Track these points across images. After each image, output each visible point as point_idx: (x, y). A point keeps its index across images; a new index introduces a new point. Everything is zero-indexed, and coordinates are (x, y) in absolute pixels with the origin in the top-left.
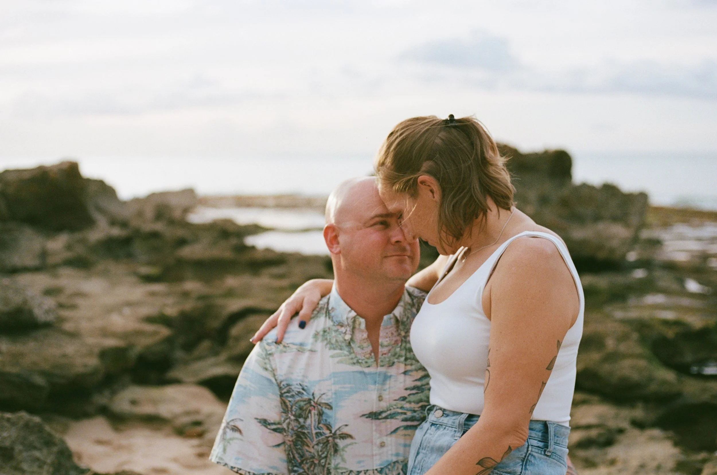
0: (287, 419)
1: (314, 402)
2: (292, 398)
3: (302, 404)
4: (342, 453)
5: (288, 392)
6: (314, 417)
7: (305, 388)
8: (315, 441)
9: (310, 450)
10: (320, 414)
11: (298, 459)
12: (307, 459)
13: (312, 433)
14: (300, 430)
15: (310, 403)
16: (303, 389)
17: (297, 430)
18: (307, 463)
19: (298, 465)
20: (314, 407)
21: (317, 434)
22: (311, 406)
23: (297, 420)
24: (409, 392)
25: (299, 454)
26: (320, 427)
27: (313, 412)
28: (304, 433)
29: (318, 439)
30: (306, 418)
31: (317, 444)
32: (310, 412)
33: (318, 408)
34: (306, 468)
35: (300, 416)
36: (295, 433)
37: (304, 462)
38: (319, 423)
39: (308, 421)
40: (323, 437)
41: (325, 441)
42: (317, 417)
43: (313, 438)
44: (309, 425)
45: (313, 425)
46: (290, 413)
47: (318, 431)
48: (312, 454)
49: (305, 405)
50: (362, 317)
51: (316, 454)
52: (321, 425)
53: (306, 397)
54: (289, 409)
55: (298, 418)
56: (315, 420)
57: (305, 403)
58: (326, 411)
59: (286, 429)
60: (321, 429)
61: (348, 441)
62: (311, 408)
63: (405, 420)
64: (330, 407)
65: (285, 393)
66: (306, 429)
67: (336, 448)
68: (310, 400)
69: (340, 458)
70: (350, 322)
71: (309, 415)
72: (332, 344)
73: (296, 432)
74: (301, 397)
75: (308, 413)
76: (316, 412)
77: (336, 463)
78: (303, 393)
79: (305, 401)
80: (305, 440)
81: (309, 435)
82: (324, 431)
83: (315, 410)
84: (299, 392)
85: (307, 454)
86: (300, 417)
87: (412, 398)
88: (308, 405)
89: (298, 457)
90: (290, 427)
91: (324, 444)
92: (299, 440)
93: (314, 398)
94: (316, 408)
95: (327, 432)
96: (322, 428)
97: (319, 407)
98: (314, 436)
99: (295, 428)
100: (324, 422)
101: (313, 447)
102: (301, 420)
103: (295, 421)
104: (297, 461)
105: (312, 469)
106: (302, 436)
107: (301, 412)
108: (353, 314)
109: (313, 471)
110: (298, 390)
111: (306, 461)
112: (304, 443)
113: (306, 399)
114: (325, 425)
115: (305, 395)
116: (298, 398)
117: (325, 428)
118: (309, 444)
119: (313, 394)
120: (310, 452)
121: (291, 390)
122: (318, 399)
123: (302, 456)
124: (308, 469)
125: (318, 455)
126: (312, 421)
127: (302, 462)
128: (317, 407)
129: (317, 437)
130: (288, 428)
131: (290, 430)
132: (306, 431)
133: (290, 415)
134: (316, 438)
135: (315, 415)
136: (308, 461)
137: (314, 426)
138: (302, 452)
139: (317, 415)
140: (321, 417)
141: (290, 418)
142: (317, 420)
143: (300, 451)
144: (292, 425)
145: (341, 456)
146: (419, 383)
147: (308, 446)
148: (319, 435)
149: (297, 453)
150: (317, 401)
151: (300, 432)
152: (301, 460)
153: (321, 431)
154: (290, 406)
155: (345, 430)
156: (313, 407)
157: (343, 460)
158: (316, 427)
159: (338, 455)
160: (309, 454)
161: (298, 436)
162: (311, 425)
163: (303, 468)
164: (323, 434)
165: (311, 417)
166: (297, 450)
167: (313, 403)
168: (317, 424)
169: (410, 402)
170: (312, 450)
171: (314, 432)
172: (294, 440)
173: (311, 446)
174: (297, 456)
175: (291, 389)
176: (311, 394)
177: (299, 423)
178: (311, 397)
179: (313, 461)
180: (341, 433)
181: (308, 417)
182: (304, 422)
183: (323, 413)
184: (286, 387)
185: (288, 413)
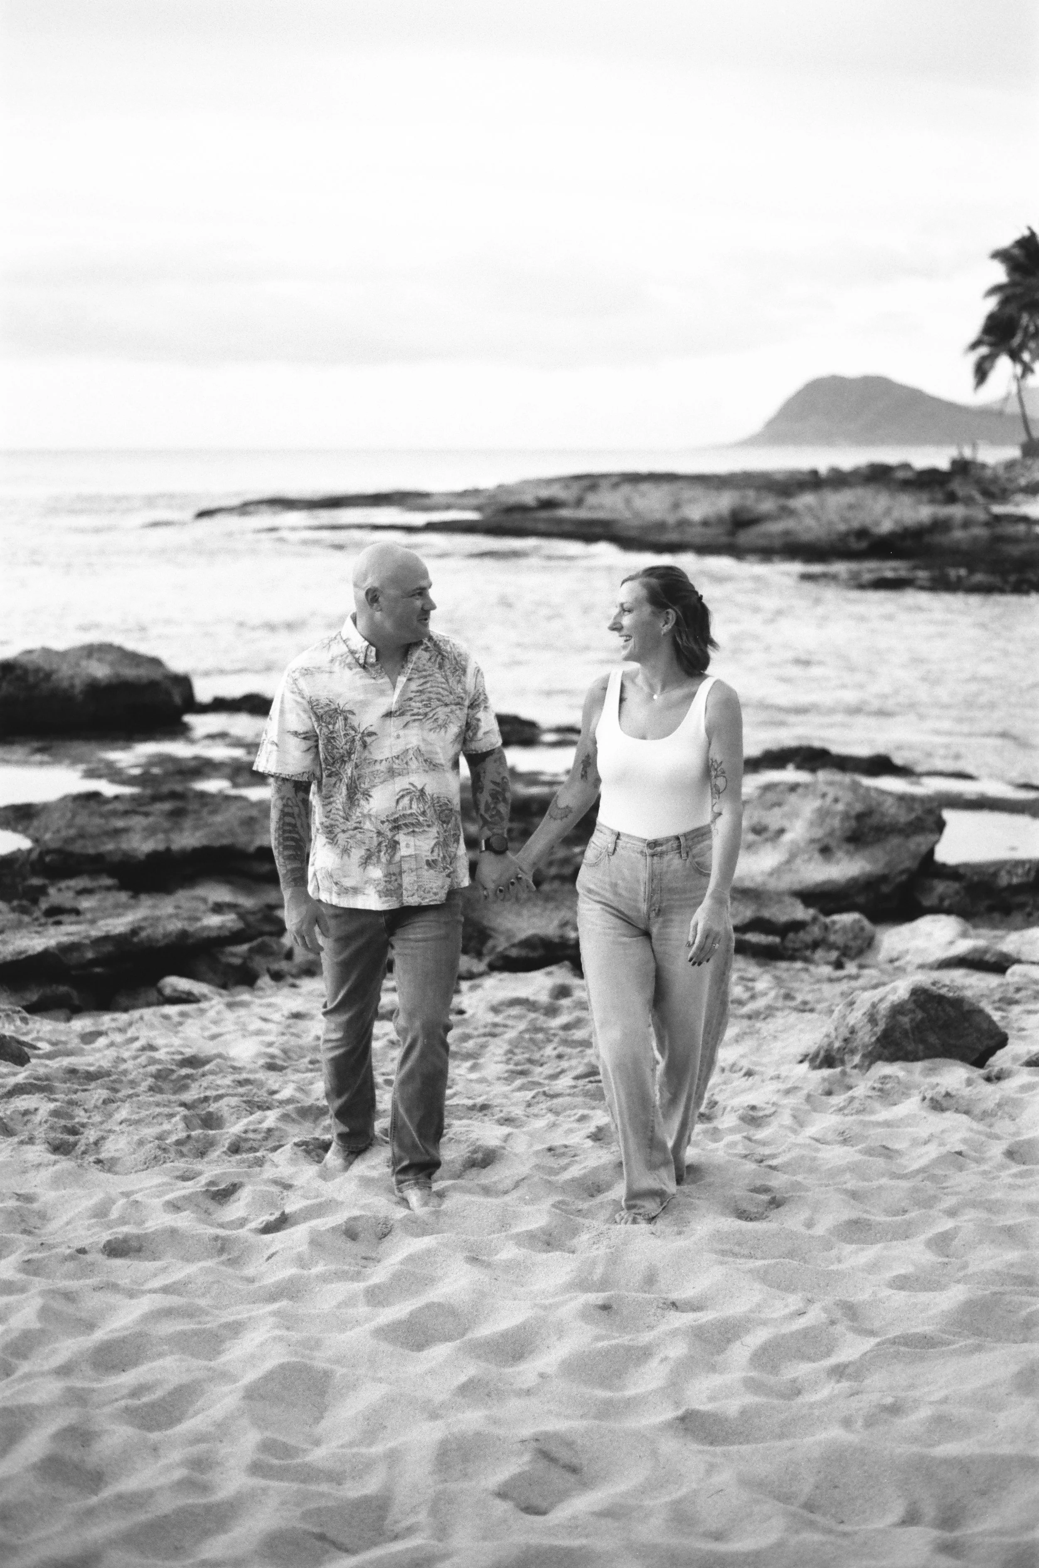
0: (317, 727)
2: (321, 709)
3: (330, 712)
4: (369, 747)
5: (317, 705)
6: (342, 721)
7: (332, 700)
8: (344, 741)
9: (339, 752)
10: (346, 719)
11: (330, 760)
12: (337, 759)
13: (340, 736)
14: (330, 735)
16: (330, 701)
18: (338, 763)
19: (331, 764)
20: (341, 714)
21: (345, 735)
23: (327, 727)
24: (414, 694)
28: (334, 738)
29: (346, 739)
30: (334, 724)
32: (337, 718)
35: (329, 723)
36: (326, 738)
37: (336, 762)
38: (346, 726)
39: (337, 726)
41: (353, 739)
42: (344, 721)
43: (341, 740)
44: (338, 729)
45: (341, 728)
46: (321, 721)
47: (346, 732)
48: (342, 754)
50: (374, 646)
51: (346, 753)
52: (348, 727)
53: (333, 707)
55: (328, 725)
56: (342, 725)
57: (332, 712)
58: (350, 716)
61: (373, 738)
62: (337, 716)
63: (413, 715)
64: (352, 713)
65: (315, 706)
66: (335, 733)
70: (364, 650)
74: (329, 708)
75: (336, 720)
76: (342, 718)
77: (366, 756)
78: (330, 705)
79: (332, 710)
80: (334, 743)
81: (338, 738)
82: (351, 732)
83: (341, 716)
85: (338, 755)
87: (418, 699)
88: (335, 713)
90: (322, 733)
91: (352, 742)
92: (329, 745)
95: (353, 733)
96: (348, 729)
98: (342, 738)
99: (326, 734)
100: (350, 724)
101: (342, 748)
102: (331, 727)
106: (332, 741)
108: (366, 643)
109: (344, 769)
110: (327, 703)
112: (334, 746)
114: (351, 727)
116: (327, 709)
117: (351, 729)
118: (338, 746)
123: (333, 758)
124: (339, 768)
126: (340, 724)
127: (334, 763)
129: (346, 737)
131: (322, 735)
132: (335, 735)
133: (321, 723)
136: (339, 761)
138: (333, 754)
139: (344, 719)
140: (347, 721)
141: (321, 725)
142: (344, 723)
143: (331, 754)
144: (323, 731)
146: (420, 688)
147: (338, 748)
148: (347, 735)
149: (329, 756)
153: (349, 732)
155: (371, 729)
156: (339, 715)
157: (370, 752)
158: (344, 729)
159: (367, 750)
161: (329, 741)
163: (335, 767)
164: (350, 734)
165: (339, 722)
166: (328, 752)
167: (338, 711)
168: (344, 727)
169: (415, 702)
170: (341, 751)
171: (342, 734)
172: (326, 744)
173: (340, 748)
175: (319, 702)
177: (329, 729)
179: (343, 760)
180: (366, 732)
181: (336, 723)
182: (333, 728)
184: (315, 701)
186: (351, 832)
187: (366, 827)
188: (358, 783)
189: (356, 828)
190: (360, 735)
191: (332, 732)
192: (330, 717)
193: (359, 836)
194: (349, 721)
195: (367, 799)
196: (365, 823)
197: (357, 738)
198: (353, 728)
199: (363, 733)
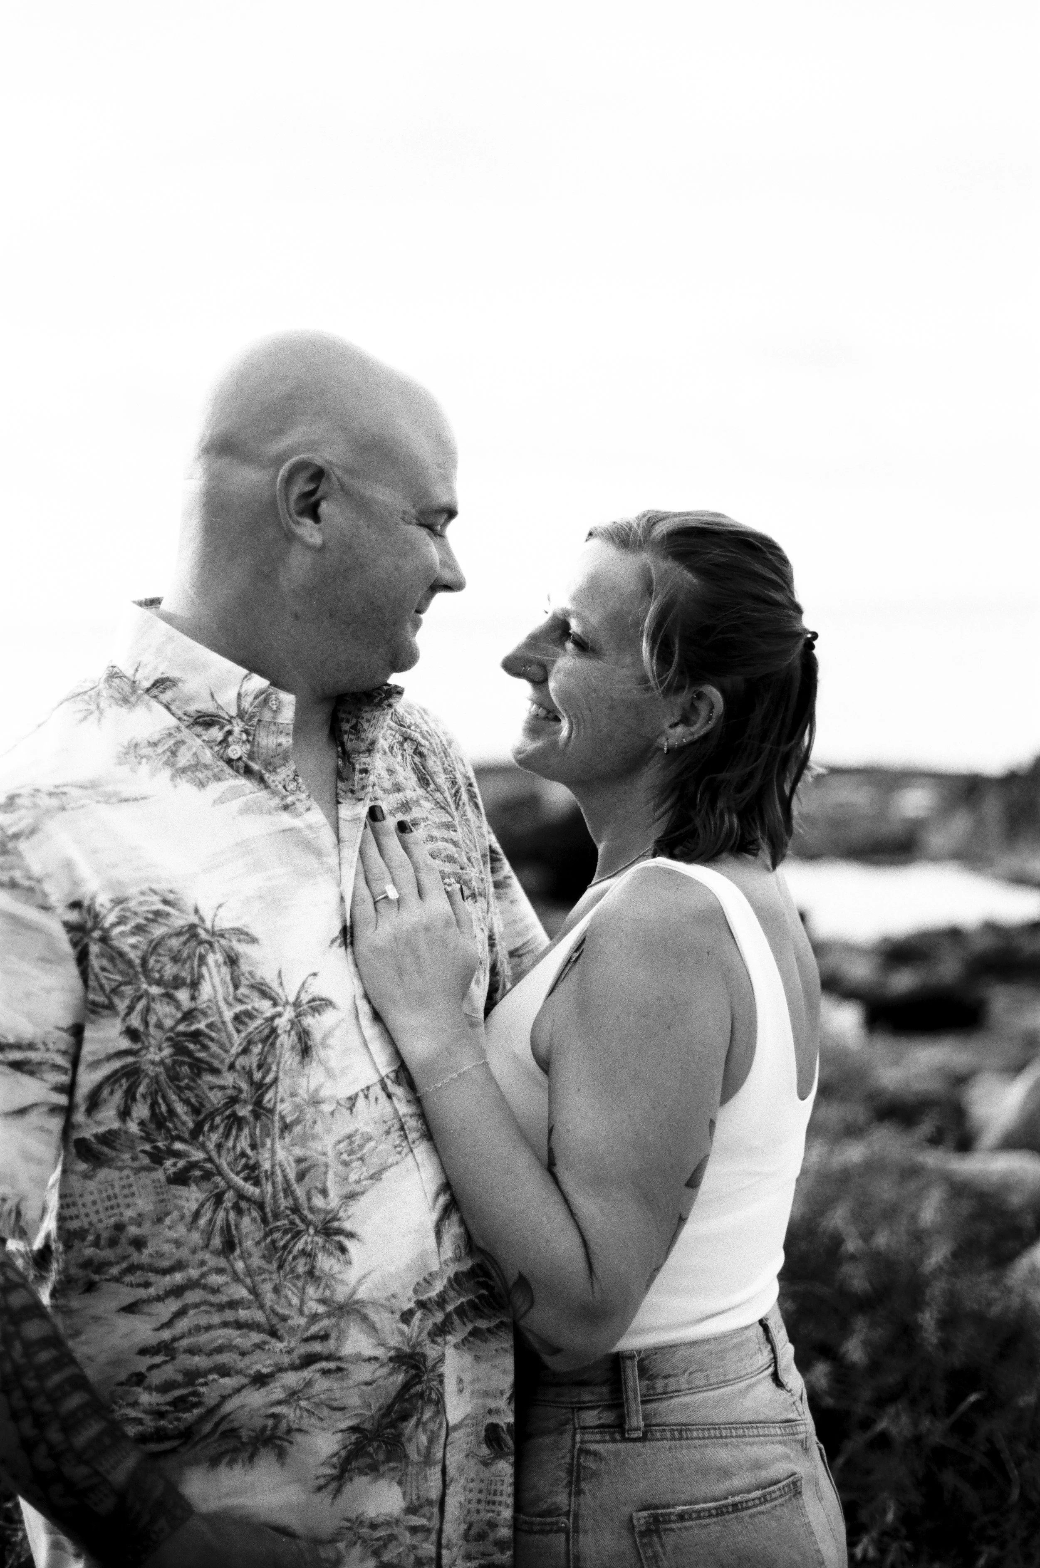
0: (139, 998)
1: (206, 930)
2: (139, 935)
3: (175, 943)
4: (322, 1053)
5: (123, 920)
6: (219, 972)
7: (170, 897)
8: (238, 1040)
9: (222, 1082)
10: (232, 961)
11: (185, 1118)
12: (211, 1116)
13: (224, 1023)
14: (181, 1028)
15: (195, 936)
16: (166, 902)
17: (172, 1029)
18: (213, 1128)
19: (186, 1135)
20: (211, 944)
21: (237, 1018)
22: (201, 942)
23: (169, 996)
25: (187, 1102)
26: (243, 995)
27: (211, 959)
28: (197, 1035)
29: (243, 1035)
30: (195, 985)
31: (245, 1051)
32: (202, 959)
33: (221, 946)
34: (211, 1146)
35: (177, 982)
36: (169, 1039)
37: (206, 1128)
38: (236, 987)
39: (206, 990)
40: (259, 1021)
41: (266, 1032)
42: (225, 971)
43: (229, 1036)
44: (210, 1000)
45: (220, 997)
46: (143, 979)
47: (239, 1008)
48: (230, 1092)
49: (185, 943)
50: (284, 687)
51: (244, 1086)
52: (242, 990)
53: (179, 921)
54: (139, 969)
55: (172, 991)
56: (224, 983)
57: (182, 939)
58: (241, 948)
59: (142, 1029)
60: (248, 1001)
62: (202, 949)
64: (249, 937)
65: (114, 925)
66: (200, 1017)
67: (306, 1044)
68: (193, 927)
69: (321, 1069)
71: (204, 970)
72: (206, 767)
73: (171, 1034)
74: (167, 925)
75: (200, 966)
76: (220, 957)
77: (312, 1087)
78: (168, 914)
79: (179, 934)
80: (202, 1055)
81: (214, 1035)
82: (256, 1005)
83: (214, 952)
84: (158, 913)
85: (216, 1098)
86: (177, 988)
88: (193, 943)
89: (186, 1113)
90: (153, 1020)
91: (264, 1041)
92: (183, 1063)
93: (202, 919)
94: (216, 945)
95: (265, 1006)
96: (246, 996)
97: (223, 942)
98: (230, 1027)
99: (168, 1023)
100: (247, 979)
101: (232, 1067)
102: (183, 995)
103: (165, 1000)
104: (184, 1123)
105: (230, 1144)
106: (192, 1046)
107: (179, 970)
109: (234, 1147)
110: (154, 908)
111: (213, 1120)
112: (199, 1067)
113: (183, 927)
114: (253, 987)
115: (177, 918)
116: (156, 932)
117: (255, 995)
118: (216, 1063)
119: (196, 911)
120: (222, 1088)
121: (128, 914)
122: (214, 921)
123: (195, 1111)
124: (219, 1146)
125: (251, 1082)
128: (218, 941)
129: (241, 1027)
130: (146, 1023)
131: (152, 1030)
132: (202, 1025)
133: (144, 986)
134: (239, 1031)
135: (218, 965)
136: (218, 1120)
137: (226, 1000)
138: (197, 1096)
139: (225, 963)
140: (236, 968)
141: (146, 993)
142: (228, 978)
143: (188, 1094)
144: (156, 1013)
145: (320, 1062)
147: (215, 1071)
148: (246, 1020)
149: (181, 1100)
150: (213, 927)
151: (184, 1034)
152: (194, 1121)
153: (249, 1007)
154: (137, 961)
156: (207, 946)
157: (330, 1073)
158: (231, 999)
159: (314, 1064)
160: (220, 1094)
162: (215, 997)
163: (203, 1147)
164: (255, 1013)
165: (210, 973)
166: (179, 1090)
167: (203, 935)
168: (231, 989)
170: (229, 1079)
171: (228, 1015)
172: (168, 1061)
173: (224, 1068)
174: (180, 1109)
175: (128, 910)
176: (191, 910)
177: (178, 1005)
178: (195, 920)
179: (234, 1115)
180: (310, 997)
181: (201, 976)
182: (193, 998)
183: (238, 955)
184: (112, 909)
185: (139, 979)
186: (291, 1379)
187: (348, 1349)
188: (300, 1191)
189: (309, 1360)
190: (289, 1013)
191: (189, 1016)
192: (175, 959)
193: (322, 1384)
194: (244, 967)
195: (343, 1250)
196: (342, 1337)
197: (282, 1023)
198: (263, 991)
199: (297, 1004)
